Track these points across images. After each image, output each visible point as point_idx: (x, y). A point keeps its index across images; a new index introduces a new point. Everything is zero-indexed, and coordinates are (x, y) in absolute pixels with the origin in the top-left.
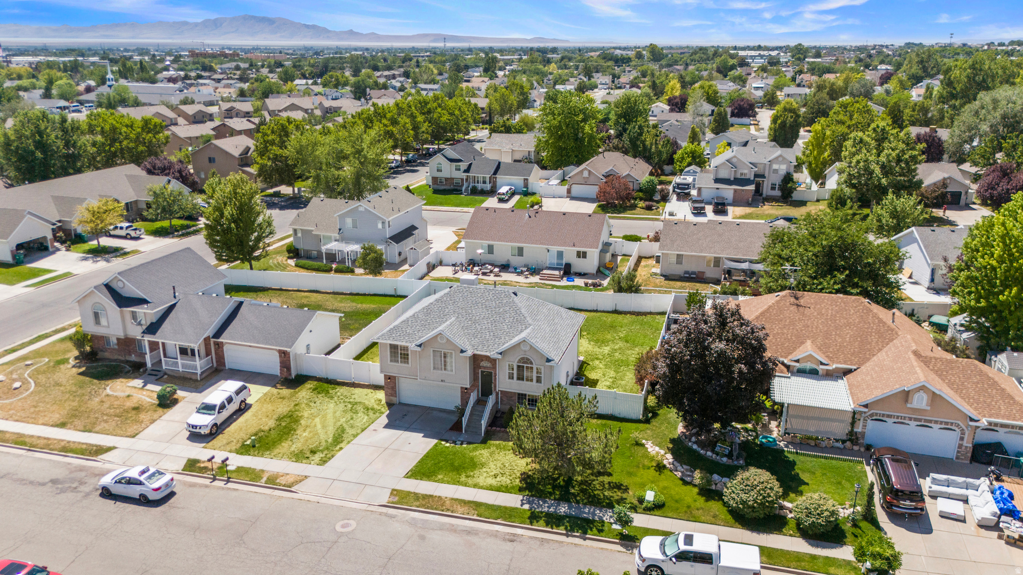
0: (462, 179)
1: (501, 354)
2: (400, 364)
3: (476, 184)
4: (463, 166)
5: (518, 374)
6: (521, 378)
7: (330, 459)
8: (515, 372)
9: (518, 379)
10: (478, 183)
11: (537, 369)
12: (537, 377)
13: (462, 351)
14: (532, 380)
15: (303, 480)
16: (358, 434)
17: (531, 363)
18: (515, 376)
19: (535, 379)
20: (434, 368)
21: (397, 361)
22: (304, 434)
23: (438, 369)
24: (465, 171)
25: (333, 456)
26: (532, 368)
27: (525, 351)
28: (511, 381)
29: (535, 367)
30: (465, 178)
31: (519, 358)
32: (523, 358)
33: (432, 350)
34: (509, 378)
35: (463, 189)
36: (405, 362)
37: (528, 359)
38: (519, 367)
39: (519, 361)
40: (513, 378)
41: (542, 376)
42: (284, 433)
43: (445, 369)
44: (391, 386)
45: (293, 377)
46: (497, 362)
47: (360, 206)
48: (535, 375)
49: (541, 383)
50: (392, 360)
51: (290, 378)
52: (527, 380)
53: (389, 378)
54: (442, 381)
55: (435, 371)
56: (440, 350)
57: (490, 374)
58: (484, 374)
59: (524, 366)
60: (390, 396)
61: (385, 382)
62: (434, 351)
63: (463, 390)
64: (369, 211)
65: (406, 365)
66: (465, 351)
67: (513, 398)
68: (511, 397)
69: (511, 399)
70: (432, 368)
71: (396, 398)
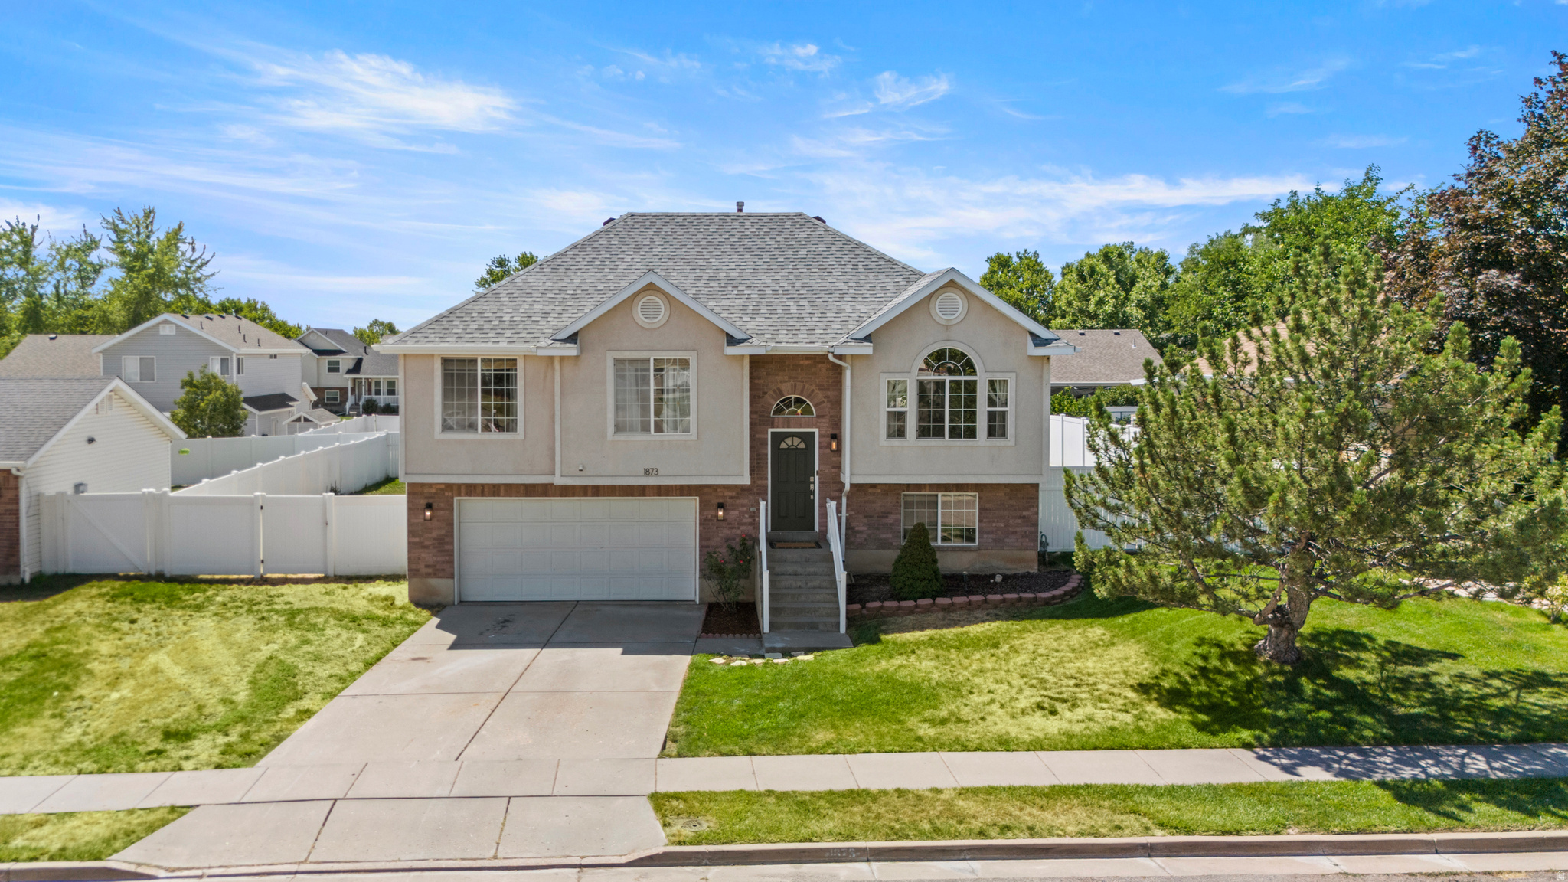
0: (344, 390)
1: (869, 339)
2: (480, 435)
3: (374, 396)
4: (346, 361)
5: (922, 416)
6: (930, 428)
7: (268, 746)
8: (911, 408)
9: (923, 433)
10: (378, 392)
11: (992, 383)
12: (992, 416)
13: (732, 341)
14: (971, 433)
15: (164, 823)
16: (353, 676)
17: (970, 368)
18: (912, 424)
19: (982, 424)
20: (619, 428)
21: (472, 427)
22: (115, 696)
23: (632, 429)
24: (349, 372)
25: (279, 739)
26: (971, 386)
27: (947, 327)
28: (897, 443)
29: (981, 379)
30: (350, 385)
31: (926, 353)
32: (939, 355)
33: (611, 356)
34: (890, 436)
35: (348, 405)
36: (501, 427)
37: (957, 355)
38: (924, 387)
39: (927, 367)
40: (901, 433)
41: (1010, 409)
42: (21, 700)
43: (659, 429)
44: (434, 534)
45: (27, 579)
46: (848, 374)
47: (166, 322)
48: (982, 409)
49: (1004, 435)
50: (446, 427)
51: (16, 581)
52: (955, 433)
53: (429, 506)
54: (647, 472)
55: (622, 437)
56: (644, 355)
57: (802, 446)
58: (783, 446)
59: (943, 383)
60: (428, 575)
61: (410, 524)
62: (617, 361)
63: (709, 514)
64: (189, 334)
65: (505, 436)
66: (744, 341)
67: (891, 519)
68: (885, 515)
69: (884, 520)
70: (611, 429)
71: (450, 581)
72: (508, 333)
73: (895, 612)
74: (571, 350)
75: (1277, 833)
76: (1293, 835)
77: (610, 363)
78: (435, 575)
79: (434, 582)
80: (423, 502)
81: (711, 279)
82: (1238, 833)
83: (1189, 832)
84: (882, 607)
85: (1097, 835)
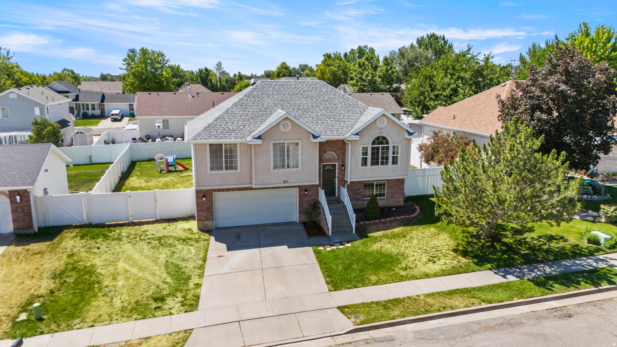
1: (357, 134)
2: (224, 171)
5: (372, 159)
6: (375, 162)
7: (195, 301)
8: (369, 156)
9: (372, 164)
11: (394, 147)
12: (393, 157)
13: (315, 137)
14: (387, 163)
16: (202, 265)
17: (387, 143)
18: (369, 161)
19: (390, 160)
20: (275, 167)
21: (221, 168)
22: (119, 284)
23: (279, 168)
25: (197, 296)
26: (388, 148)
27: (381, 129)
28: (364, 167)
29: (391, 146)
31: (374, 138)
32: (378, 138)
33: (272, 142)
34: (362, 165)
36: (231, 168)
37: (384, 138)
38: (373, 149)
39: (373, 143)
40: (366, 164)
41: (399, 155)
42: (83, 290)
43: (288, 167)
44: (206, 206)
45: (37, 230)
46: (350, 145)
47: (12, 92)
48: (391, 155)
49: (397, 163)
50: (212, 169)
51: (32, 232)
52: (382, 163)
53: (204, 196)
54: (284, 182)
55: (276, 171)
56: (283, 142)
57: (332, 168)
58: (326, 169)
59: (379, 147)
60: (204, 220)
61: (197, 203)
62: (274, 144)
63: (302, 193)
64: (24, 98)
65: (233, 171)
66: (318, 137)
67: (360, 191)
68: (358, 190)
69: (358, 192)
70: (272, 168)
71: (212, 222)
72: (233, 134)
73: (369, 225)
74: (259, 142)
75: (512, 300)
76: (516, 301)
77: (272, 145)
78: (207, 220)
79: (207, 222)
80: (202, 195)
81: (298, 109)
82: (503, 301)
83: (491, 303)
84: (364, 223)
85: (468, 307)
